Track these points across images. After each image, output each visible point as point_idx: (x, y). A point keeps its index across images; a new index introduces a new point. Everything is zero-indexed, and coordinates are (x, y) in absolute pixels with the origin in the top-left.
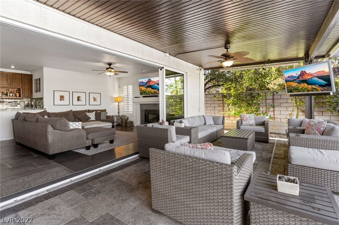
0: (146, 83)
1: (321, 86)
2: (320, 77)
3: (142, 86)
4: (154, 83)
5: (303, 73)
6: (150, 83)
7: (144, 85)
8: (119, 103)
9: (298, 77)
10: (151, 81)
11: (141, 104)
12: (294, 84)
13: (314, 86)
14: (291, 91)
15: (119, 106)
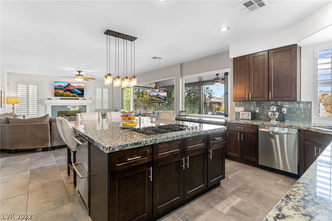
0: (65, 87)
1: (164, 100)
2: (163, 97)
3: (60, 89)
4: (74, 88)
5: (158, 95)
6: (69, 87)
7: (62, 89)
8: (13, 105)
9: (156, 96)
10: (71, 85)
11: (52, 106)
12: (154, 98)
13: (161, 100)
14: (152, 101)
15: (13, 109)
